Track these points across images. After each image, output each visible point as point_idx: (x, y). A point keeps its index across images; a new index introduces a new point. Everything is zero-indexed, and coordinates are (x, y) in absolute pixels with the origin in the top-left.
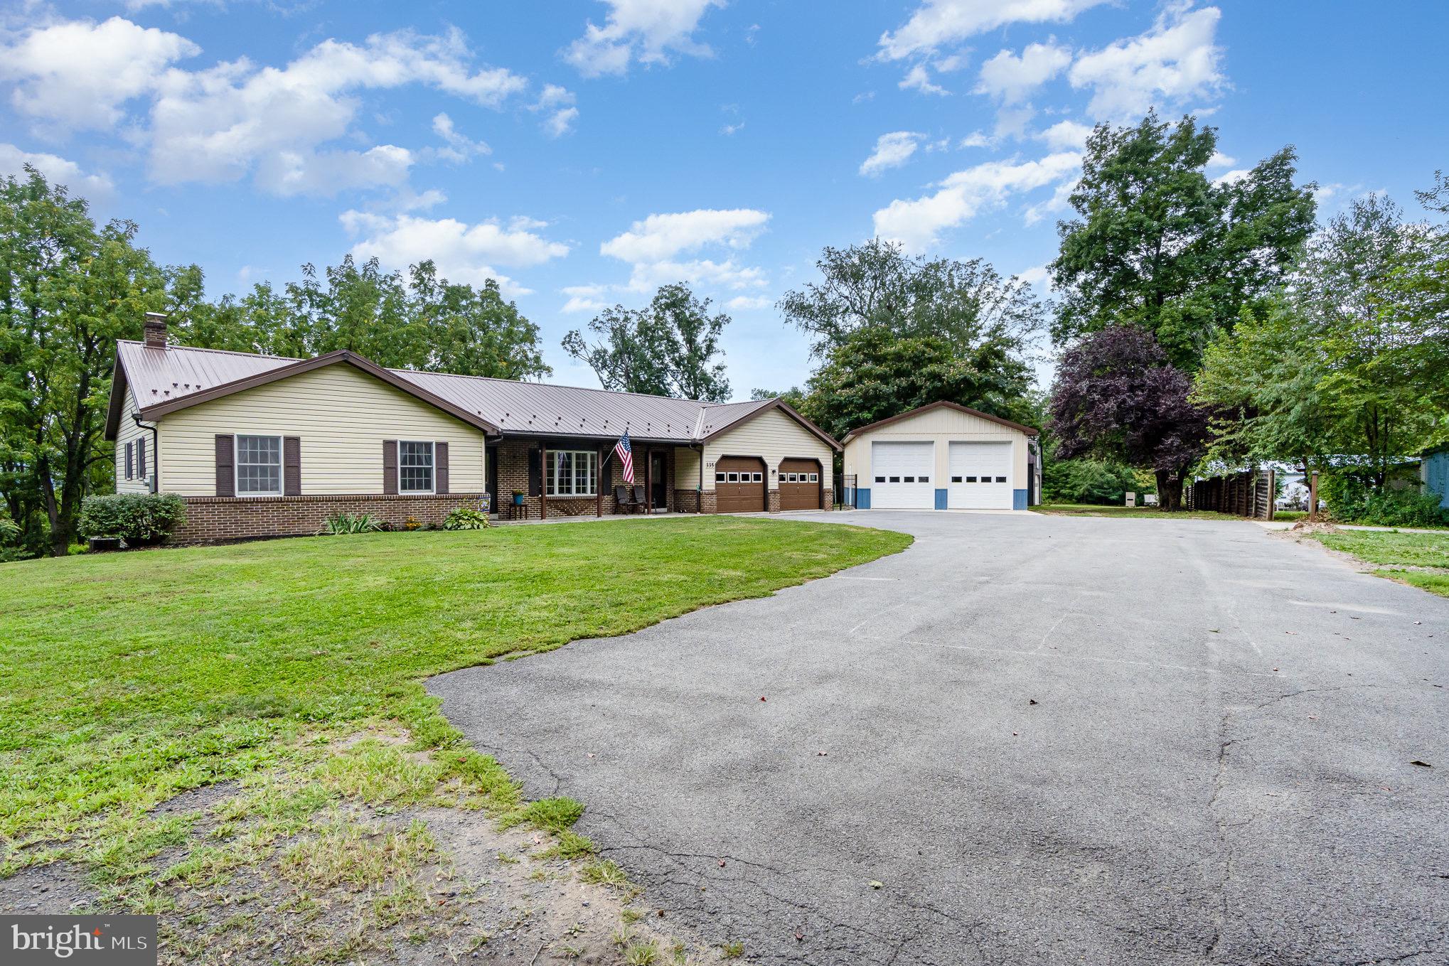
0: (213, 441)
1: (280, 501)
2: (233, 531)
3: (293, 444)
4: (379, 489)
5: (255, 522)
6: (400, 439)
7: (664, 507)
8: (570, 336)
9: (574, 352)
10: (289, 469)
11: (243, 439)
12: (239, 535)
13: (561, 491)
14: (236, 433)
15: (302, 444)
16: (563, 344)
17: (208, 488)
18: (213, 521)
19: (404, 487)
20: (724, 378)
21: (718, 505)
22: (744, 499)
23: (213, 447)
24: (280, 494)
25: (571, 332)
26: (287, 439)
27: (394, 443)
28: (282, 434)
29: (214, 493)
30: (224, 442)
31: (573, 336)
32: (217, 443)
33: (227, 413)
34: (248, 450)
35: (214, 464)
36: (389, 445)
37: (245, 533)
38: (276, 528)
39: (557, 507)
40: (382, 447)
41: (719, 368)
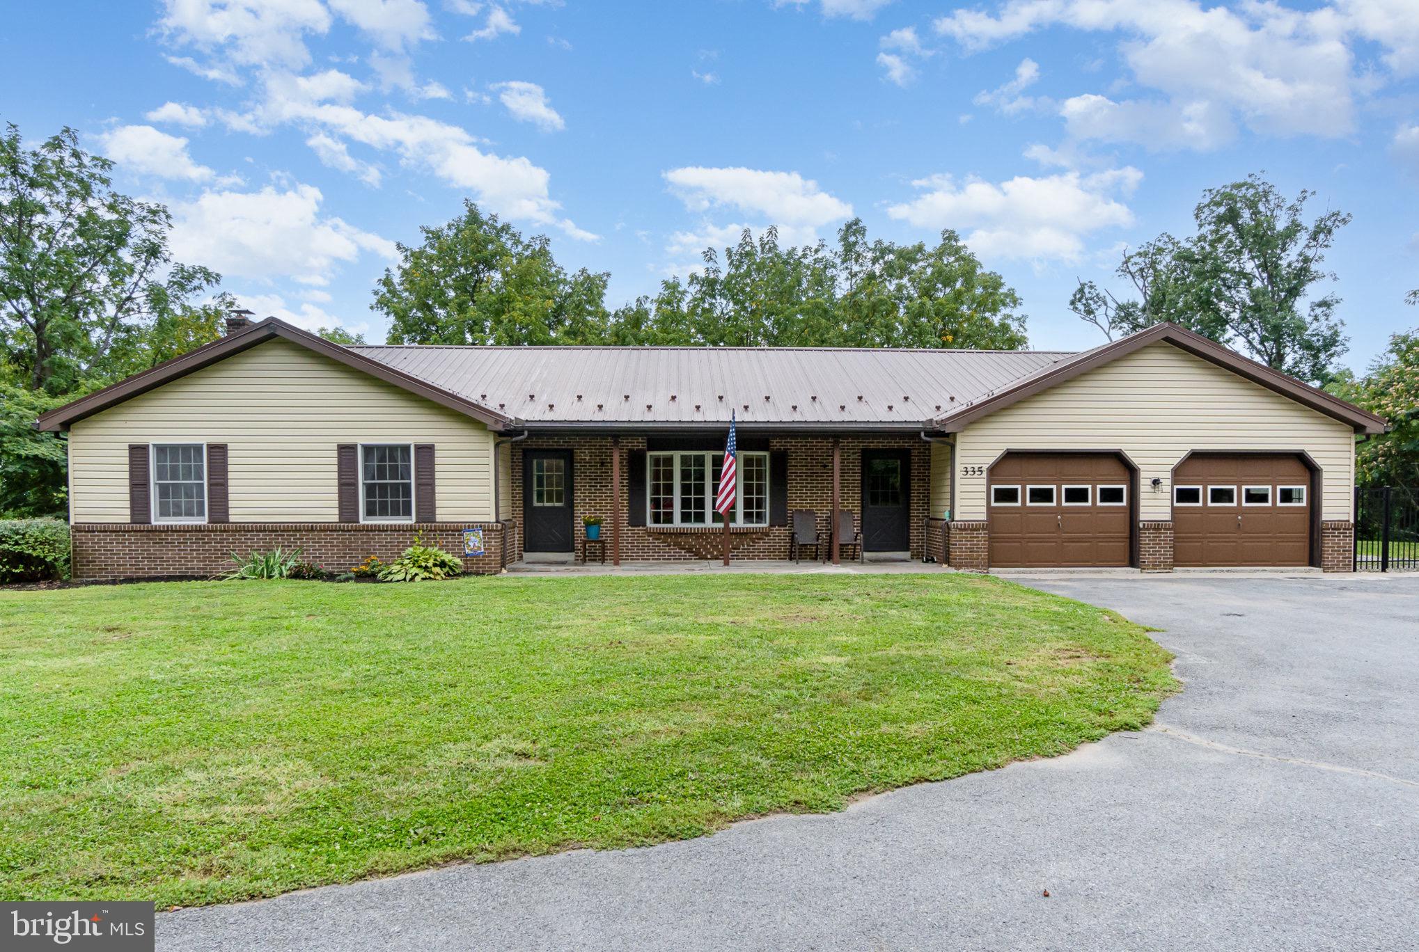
0: (126, 453)
1: (199, 529)
2: (146, 567)
3: (219, 452)
4: (331, 514)
5: (171, 558)
6: (361, 441)
7: (907, 549)
8: (1081, 291)
9: (1089, 312)
10: (214, 488)
11: (161, 449)
12: (153, 573)
13: (685, 518)
14: (152, 441)
15: (230, 453)
16: (1073, 303)
17: (121, 514)
18: (122, 554)
19: (370, 512)
20: (1333, 320)
21: (991, 550)
22: (1071, 540)
23: (127, 460)
24: (203, 521)
25: (1083, 285)
26: (211, 447)
27: (353, 448)
28: (204, 441)
29: (127, 519)
30: (138, 453)
31: (1087, 290)
32: (131, 456)
33: (142, 417)
34: (168, 464)
35: (127, 482)
36: (346, 452)
37: (159, 571)
38: (196, 566)
39: (677, 544)
40: (335, 454)
41: (1325, 304)
